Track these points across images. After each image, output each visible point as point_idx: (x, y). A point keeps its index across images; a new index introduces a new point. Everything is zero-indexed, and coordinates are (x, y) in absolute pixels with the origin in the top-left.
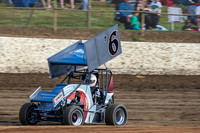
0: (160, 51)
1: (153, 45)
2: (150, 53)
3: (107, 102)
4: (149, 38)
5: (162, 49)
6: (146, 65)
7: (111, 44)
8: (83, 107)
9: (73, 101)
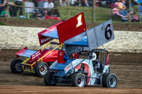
0: (20, 32)
1: (15, 28)
2: (13, 34)
3: (104, 71)
4: (12, 23)
5: (22, 31)
6: (9, 43)
7: (106, 32)
8: (86, 74)
9: (79, 70)
